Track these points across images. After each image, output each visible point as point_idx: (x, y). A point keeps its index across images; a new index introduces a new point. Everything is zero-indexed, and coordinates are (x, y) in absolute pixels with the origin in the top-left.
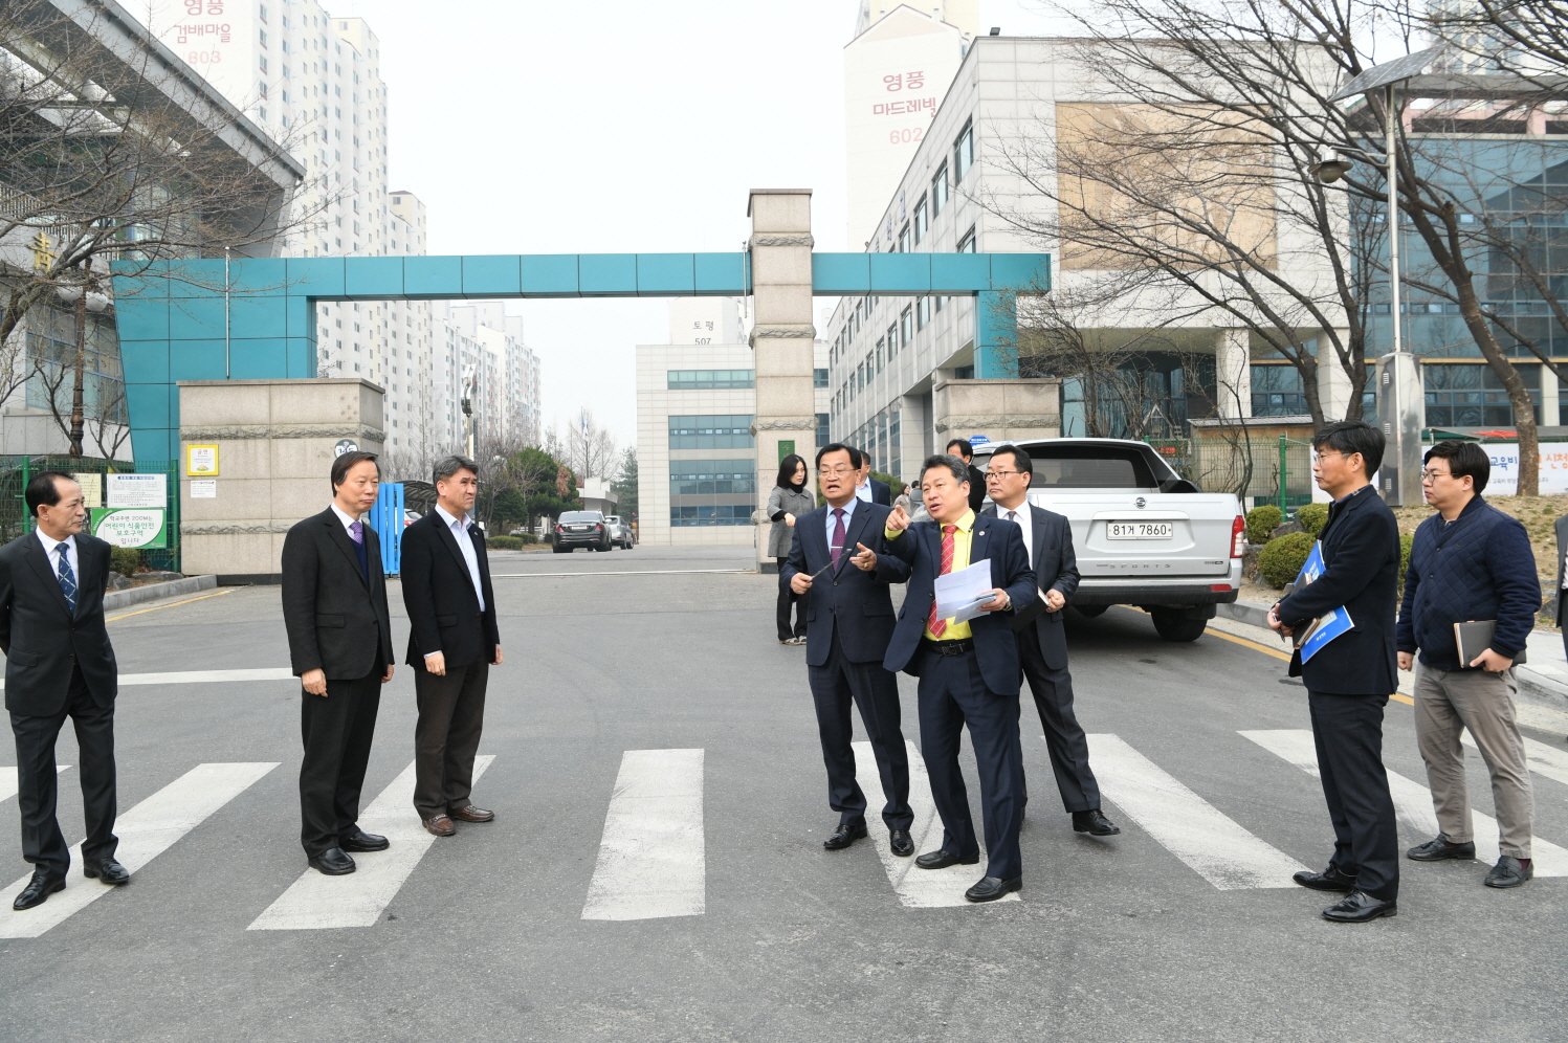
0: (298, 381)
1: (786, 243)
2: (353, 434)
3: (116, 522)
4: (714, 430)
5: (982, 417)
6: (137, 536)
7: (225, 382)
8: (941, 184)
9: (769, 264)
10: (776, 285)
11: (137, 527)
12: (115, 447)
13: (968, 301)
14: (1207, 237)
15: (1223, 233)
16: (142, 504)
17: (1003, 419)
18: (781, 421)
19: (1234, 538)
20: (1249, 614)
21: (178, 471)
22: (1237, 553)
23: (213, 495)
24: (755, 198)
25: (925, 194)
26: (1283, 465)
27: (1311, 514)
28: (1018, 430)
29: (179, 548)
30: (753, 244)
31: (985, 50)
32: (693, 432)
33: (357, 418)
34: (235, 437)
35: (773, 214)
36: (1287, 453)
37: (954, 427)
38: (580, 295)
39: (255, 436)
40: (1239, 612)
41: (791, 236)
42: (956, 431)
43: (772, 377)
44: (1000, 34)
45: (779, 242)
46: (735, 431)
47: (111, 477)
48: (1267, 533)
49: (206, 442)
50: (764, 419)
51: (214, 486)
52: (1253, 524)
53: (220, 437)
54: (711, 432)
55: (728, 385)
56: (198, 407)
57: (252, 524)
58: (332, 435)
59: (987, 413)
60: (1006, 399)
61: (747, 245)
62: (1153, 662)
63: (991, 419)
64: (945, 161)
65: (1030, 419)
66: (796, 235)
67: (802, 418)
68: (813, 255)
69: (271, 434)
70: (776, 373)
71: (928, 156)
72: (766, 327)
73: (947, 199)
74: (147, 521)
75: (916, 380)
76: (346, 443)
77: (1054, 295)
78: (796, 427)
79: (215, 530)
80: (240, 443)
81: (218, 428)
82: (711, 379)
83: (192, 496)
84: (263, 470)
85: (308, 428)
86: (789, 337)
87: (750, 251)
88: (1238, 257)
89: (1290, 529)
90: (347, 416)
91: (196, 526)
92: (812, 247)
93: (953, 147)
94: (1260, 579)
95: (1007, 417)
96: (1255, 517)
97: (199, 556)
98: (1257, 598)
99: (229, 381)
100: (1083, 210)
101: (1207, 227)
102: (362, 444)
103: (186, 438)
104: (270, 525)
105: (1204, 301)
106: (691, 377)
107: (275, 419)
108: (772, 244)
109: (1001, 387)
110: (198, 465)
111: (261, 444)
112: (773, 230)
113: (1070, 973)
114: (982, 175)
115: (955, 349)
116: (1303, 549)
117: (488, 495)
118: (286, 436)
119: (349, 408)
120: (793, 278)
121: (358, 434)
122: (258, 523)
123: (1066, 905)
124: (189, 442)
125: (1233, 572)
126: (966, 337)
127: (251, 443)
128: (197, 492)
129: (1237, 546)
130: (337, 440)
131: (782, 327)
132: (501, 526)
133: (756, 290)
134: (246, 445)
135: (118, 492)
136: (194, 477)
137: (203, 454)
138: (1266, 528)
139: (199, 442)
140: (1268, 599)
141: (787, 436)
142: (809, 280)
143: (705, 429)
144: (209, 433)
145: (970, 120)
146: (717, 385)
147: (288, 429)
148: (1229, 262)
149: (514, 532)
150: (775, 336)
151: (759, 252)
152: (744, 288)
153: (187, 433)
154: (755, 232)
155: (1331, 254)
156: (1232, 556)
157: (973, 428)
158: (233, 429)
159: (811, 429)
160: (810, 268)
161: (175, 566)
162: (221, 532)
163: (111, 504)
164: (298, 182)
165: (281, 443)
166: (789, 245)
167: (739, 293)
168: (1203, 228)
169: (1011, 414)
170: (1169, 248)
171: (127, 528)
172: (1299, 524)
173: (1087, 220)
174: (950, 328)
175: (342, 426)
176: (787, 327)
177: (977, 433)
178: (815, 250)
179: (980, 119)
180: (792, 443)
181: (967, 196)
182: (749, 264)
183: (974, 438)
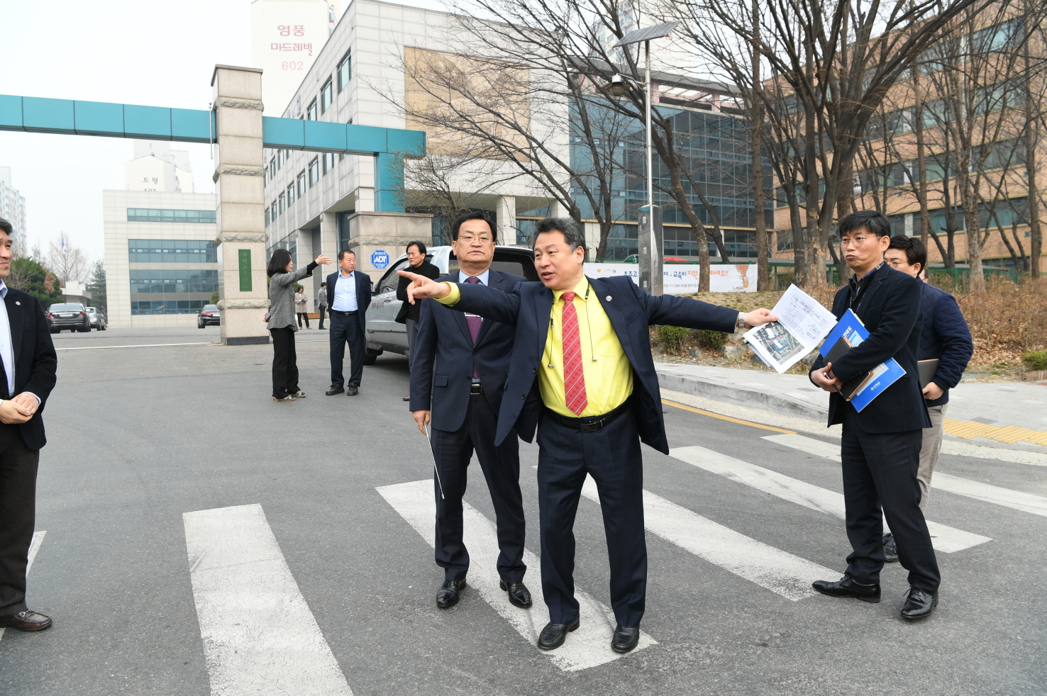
1: (243, 106)
4: (162, 250)
5: (382, 238)
8: (327, 92)
9: (230, 120)
10: (236, 136)
13: (371, 158)
17: (396, 240)
18: (241, 236)
24: (220, 71)
25: (315, 98)
30: (218, 104)
31: (360, 7)
32: (147, 251)
35: (232, 85)
37: (364, 244)
38: (76, 132)
41: (247, 102)
42: (364, 246)
43: (233, 203)
45: (238, 105)
46: (177, 251)
50: (228, 234)
54: (160, 251)
55: (172, 219)
59: (385, 235)
60: (398, 226)
61: (212, 106)
63: (388, 239)
64: (331, 77)
66: (251, 101)
67: (256, 234)
68: (264, 118)
70: (236, 200)
71: (318, 73)
72: (229, 166)
73: (331, 102)
78: (252, 240)
82: (159, 215)
86: (246, 174)
87: (215, 110)
92: (263, 111)
93: (336, 69)
95: (399, 238)
105: (521, 170)
106: (145, 213)
108: (232, 106)
109: (395, 218)
112: (233, 96)
114: (357, 87)
120: (249, 133)
131: (240, 167)
133: (221, 139)
141: (245, 246)
142: (260, 136)
143: (155, 249)
145: (349, 51)
146: (164, 219)
150: (236, 173)
151: (224, 113)
152: (211, 137)
154: (219, 98)
157: (376, 245)
159: (263, 242)
160: (261, 126)
166: (246, 108)
167: (206, 141)
169: (401, 237)
173: (452, 111)
176: (244, 167)
177: (379, 248)
178: (265, 114)
179: (356, 50)
180: (248, 252)
181: (346, 101)
182: (214, 120)
183: (377, 251)
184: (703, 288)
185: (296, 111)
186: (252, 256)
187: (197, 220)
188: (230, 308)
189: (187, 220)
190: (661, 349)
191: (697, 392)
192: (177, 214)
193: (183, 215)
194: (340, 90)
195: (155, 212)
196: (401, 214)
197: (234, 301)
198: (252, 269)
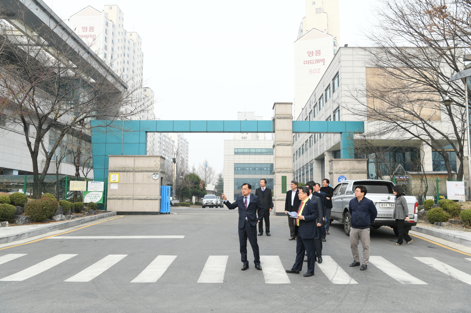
0: (143, 156)
1: (285, 118)
2: (158, 171)
3: (90, 195)
4: (249, 168)
5: (343, 170)
6: (95, 199)
7: (122, 156)
8: (328, 92)
9: (280, 124)
10: (282, 130)
11: (95, 196)
12: (87, 174)
13: (339, 135)
14: (413, 116)
15: (419, 115)
16: (97, 190)
18: (283, 170)
19: (415, 208)
20: (423, 230)
21: (107, 181)
22: (416, 212)
23: (117, 188)
24: (276, 104)
25: (323, 95)
26: (437, 187)
27: (442, 202)
28: (354, 174)
29: (106, 204)
30: (275, 118)
31: (343, 51)
32: (242, 169)
33: (159, 167)
34: (124, 171)
35: (281, 110)
36: (439, 183)
37: (335, 173)
38: (224, 132)
39: (130, 171)
40: (420, 230)
43: (280, 157)
44: (348, 46)
45: (283, 118)
46: (256, 169)
47: (89, 182)
48: (429, 207)
49: (116, 173)
50: (278, 170)
51: (117, 185)
52: (425, 204)
53: (120, 171)
55: (254, 153)
56: (114, 162)
57: (128, 197)
58: (152, 171)
59: (345, 169)
60: (351, 165)
61: (273, 118)
62: (393, 241)
63: (346, 171)
64: (330, 85)
65: (358, 171)
66: (288, 116)
67: (289, 170)
68: (293, 121)
69: (134, 171)
70: (281, 156)
71: (324, 83)
72: (279, 142)
73: (330, 97)
74: (98, 195)
75: (319, 154)
76: (156, 174)
77: (365, 134)
78: (287, 172)
79: (117, 198)
80: (125, 173)
81: (119, 169)
82: (249, 151)
83: (111, 188)
84: (131, 181)
85: (145, 169)
86: (285, 145)
87: (274, 120)
88: (424, 122)
89: (436, 206)
90: (156, 166)
91: (112, 197)
93: (332, 81)
94: (428, 221)
95: (351, 170)
96: (426, 203)
97: (112, 206)
98: (426, 226)
99: (122, 155)
100: (374, 109)
101: (414, 112)
102: (160, 174)
103: (110, 171)
104: (133, 197)
106: (242, 151)
107: (136, 166)
108: (280, 118)
109: (349, 161)
110: (113, 179)
111: (131, 174)
112: (281, 114)
113: (369, 293)
114: (342, 90)
115: (333, 145)
116: (439, 212)
117: (179, 189)
118: (139, 171)
119: (157, 164)
120: (287, 128)
121: (159, 171)
122: (130, 197)
123: (368, 285)
124: (111, 173)
125: (415, 218)
126: (336, 141)
127: (128, 173)
128: (113, 187)
129: (416, 210)
130: (153, 173)
131: (283, 143)
132: (183, 199)
133: (276, 132)
134: (127, 174)
135: (91, 187)
136: (112, 183)
137: (115, 176)
138: (429, 206)
139: (114, 173)
140: (429, 226)
141: (284, 175)
142: (291, 129)
143: (246, 168)
144: (117, 170)
145: (338, 73)
146: (251, 153)
147: (139, 169)
148: (420, 124)
149: (186, 201)
150: (281, 145)
151: (277, 121)
152: (272, 131)
153: (111, 170)
154: (275, 115)
155: (452, 122)
156: (415, 213)
157: (340, 173)
158: (124, 169)
159: (291, 173)
160: (292, 125)
161: (105, 208)
162: (119, 199)
163: (89, 190)
164: (126, 90)
165: (137, 173)
166: (286, 118)
167: (270, 132)
168: (412, 113)
170: (401, 118)
171: (93, 197)
172: (439, 205)
174: (331, 138)
175: (155, 169)
176: (285, 142)
177: (342, 175)
178: (293, 120)
179: (341, 73)
180: (285, 177)
181: (337, 97)
182: (273, 124)
183: (341, 176)
185: (314, 101)
186: (287, 179)
187: (266, 153)
188: (278, 200)
189: (261, 153)
192: (257, 151)
193: (260, 151)
194: (334, 91)
195: (247, 149)
196: (352, 159)
197: (279, 197)
198: (287, 184)
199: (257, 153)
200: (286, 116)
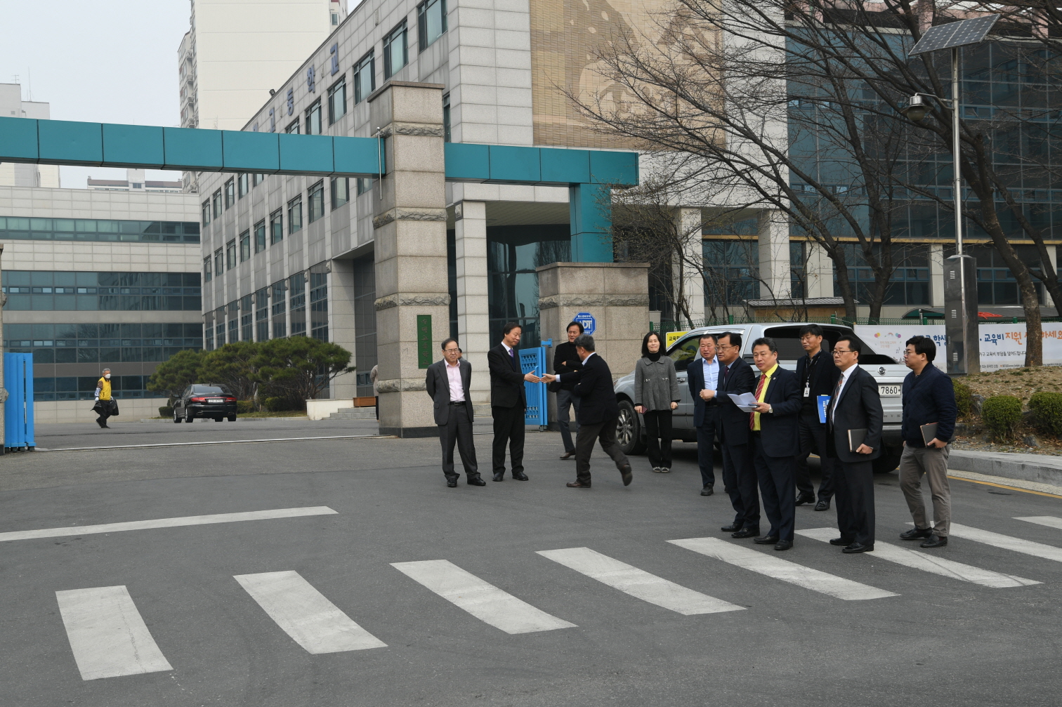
1: (421, 133)
4: (54, 288)
5: (587, 296)
8: (397, 45)
9: (407, 151)
10: (414, 171)
17: (604, 299)
18: (421, 297)
24: (394, 88)
25: (371, 52)
28: (615, 308)
30: (392, 131)
32: (27, 290)
35: (407, 105)
37: (564, 305)
41: (427, 128)
42: (565, 308)
43: (411, 256)
45: (416, 132)
46: (81, 291)
50: (405, 296)
54: (49, 290)
55: (71, 236)
59: (590, 292)
60: (606, 280)
63: (594, 298)
64: (404, 22)
65: (626, 298)
66: (432, 126)
67: (438, 295)
68: (447, 145)
70: (414, 254)
72: (407, 210)
73: (406, 61)
75: (354, 244)
77: (641, 188)
78: (433, 303)
82: (49, 228)
86: (425, 220)
87: (383, 138)
93: (414, 11)
95: (607, 297)
106: (24, 226)
108: (409, 133)
109: (602, 269)
112: (410, 120)
114: (459, 44)
120: (429, 167)
131: (420, 211)
133: (396, 175)
141: (425, 311)
142: (442, 168)
143: (42, 287)
146: (57, 236)
150: (414, 219)
151: (398, 142)
152: (379, 171)
154: (394, 121)
157: (579, 305)
159: (446, 305)
160: (443, 157)
166: (425, 135)
167: (374, 176)
169: (611, 294)
176: (424, 210)
177: (583, 310)
180: (428, 318)
182: (383, 150)
183: (580, 314)
184: (1033, 359)
185: (329, 69)
186: (433, 323)
188: (407, 390)
189: (97, 236)
190: (987, 436)
191: (1041, 479)
192: (80, 227)
193: (91, 227)
194: (423, 45)
195: (43, 221)
196: (607, 264)
197: (411, 381)
198: (433, 339)
199: (82, 236)
200: (428, 126)
